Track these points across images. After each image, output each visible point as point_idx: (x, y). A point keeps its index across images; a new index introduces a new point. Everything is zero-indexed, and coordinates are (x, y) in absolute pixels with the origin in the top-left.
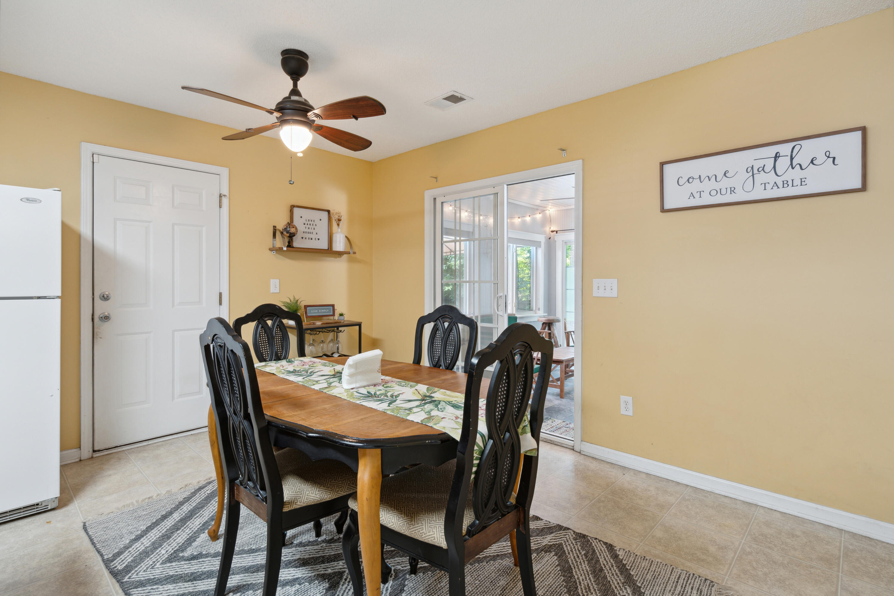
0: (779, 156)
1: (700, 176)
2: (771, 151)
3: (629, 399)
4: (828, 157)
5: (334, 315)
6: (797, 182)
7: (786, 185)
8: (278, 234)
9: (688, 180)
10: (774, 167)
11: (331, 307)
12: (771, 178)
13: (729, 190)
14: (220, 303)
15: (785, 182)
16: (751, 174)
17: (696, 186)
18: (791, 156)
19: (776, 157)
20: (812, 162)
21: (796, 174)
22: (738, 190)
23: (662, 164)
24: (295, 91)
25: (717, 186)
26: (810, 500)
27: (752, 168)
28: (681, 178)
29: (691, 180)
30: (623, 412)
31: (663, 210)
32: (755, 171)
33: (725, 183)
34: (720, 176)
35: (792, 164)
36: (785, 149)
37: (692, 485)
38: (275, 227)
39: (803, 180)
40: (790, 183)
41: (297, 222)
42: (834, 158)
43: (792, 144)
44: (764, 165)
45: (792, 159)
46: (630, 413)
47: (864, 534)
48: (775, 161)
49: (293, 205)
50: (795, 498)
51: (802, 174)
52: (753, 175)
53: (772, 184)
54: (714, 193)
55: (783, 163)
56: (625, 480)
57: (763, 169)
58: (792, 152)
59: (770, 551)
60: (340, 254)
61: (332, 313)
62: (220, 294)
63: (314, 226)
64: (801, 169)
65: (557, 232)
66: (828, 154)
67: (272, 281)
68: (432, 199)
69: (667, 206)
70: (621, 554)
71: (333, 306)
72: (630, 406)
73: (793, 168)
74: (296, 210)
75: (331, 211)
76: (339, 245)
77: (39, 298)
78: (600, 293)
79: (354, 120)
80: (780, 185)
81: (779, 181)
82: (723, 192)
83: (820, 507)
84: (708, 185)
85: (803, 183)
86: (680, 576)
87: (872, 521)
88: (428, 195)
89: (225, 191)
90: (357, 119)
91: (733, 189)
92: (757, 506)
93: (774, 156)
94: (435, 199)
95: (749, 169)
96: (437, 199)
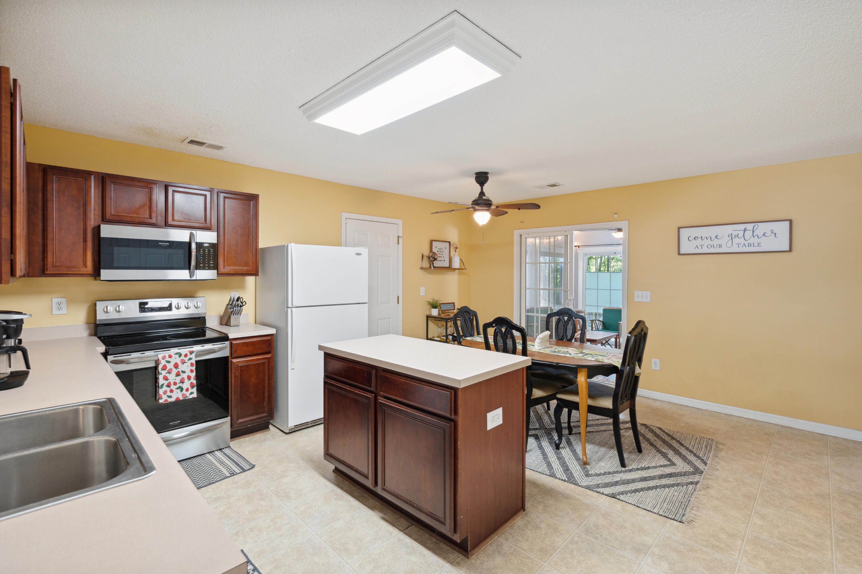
0: (746, 230)
1: (701, 237)
2: (743, 227)
3: (658, 361)
4: (772, 233)
5: (454, 309)
6: (756, 244)
7: (750, 246)
8: (424, 258)
9: (695, 238)
10: (744, 235)
11: (453, 304)
12: (742, 241)
13: (718, 246)
14: (398, 303)
15: (749, 244)
16: (731, 238)
17: (699, 242)
18: (753, 230)
19: (745, 230)
20: (764, 235)
21: (755, 240)
22: (724, 246)
23: (679, 228)
24: (482, 193)
25: (712, 243)
26: (761, 411)
27: (732, 235)
28: (690, 237)
29: (696, 239)
30: (653, 367)
31: (679, 254)
32: (733, 237)
33: (716, 242)
34: (713, 237)
35: (753, 235)
36: (750, 226)
37: (696, 407)
38: (422, 254)
39: (759, 244)
40: (752, 245)
41: (435, 250)
42: (775, 234)
43: (754, 224)
44: (738, 234)
45: (753, 232)
46: (658, 368)
47: (788, 426)
48: (744, 232)
49: (431, 240)
50: (753, 410)
51: (759, 240)
52: (732, 239)
53: (742, 244)
54: (710, 246)
55: (748, 234)
56: (657, 404)
57: (737, 236)
58: (753, 228)
59: (740, 431)
60: (455, 269)
61: (453, 308)
62: (398, 297)
63: (442, 253)
64: (758, 238)
65: (579, 247)
66: (772, 231)
67: (421, 288)
68: (519, 236)
69: (682, 252)
70: (666, 431)
71: (454, 303)
72: (658, 365)
73: (754, 237)
74: (434, 243)
75: (451, 242)
76: (456, 264)
77: (359, 303)
78: (640, 299)
79: (518, 210)
80: (747, 245)
81: (746, 243)
82: (715, 246)
83: (766, 414)
84: (706, 242)
85: (759, 245)
86: (697, 438)
87: (793, 419)
88: (516, 233)
89: (401, 235)
90: (519, 209)
91: (720, 245)
92: (732, 415)
93: (744, 229)
94: (521, 235)
95: (730, 235)
96: (522, 236)
